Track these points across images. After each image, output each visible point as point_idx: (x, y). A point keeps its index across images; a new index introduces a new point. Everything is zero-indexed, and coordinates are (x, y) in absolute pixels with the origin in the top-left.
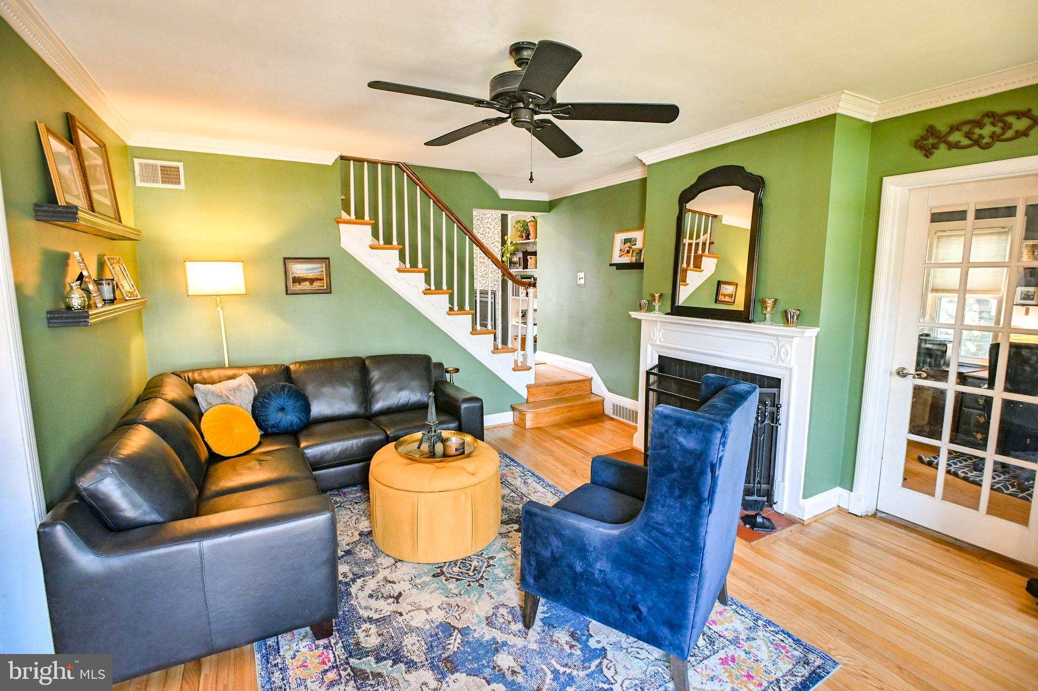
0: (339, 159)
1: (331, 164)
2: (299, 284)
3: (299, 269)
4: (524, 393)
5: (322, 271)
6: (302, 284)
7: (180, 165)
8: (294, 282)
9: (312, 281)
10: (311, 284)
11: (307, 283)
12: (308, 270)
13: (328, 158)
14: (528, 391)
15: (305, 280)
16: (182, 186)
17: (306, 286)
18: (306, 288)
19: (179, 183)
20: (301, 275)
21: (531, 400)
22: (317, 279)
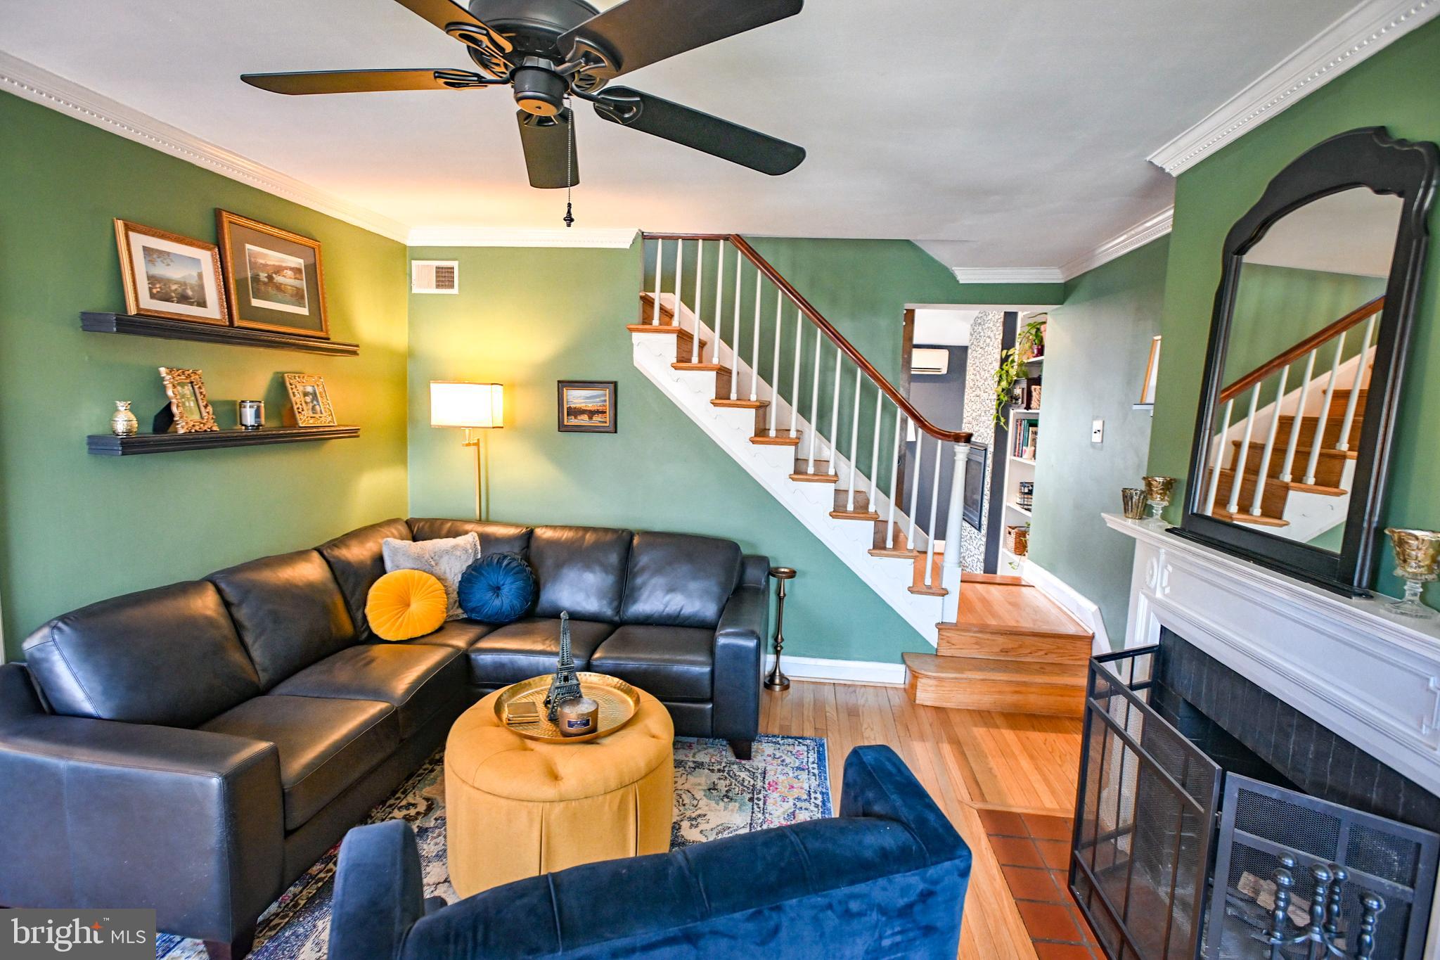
0: (640, 239)
1: (627, 246)
2: (576, 418)
3: (577, 398)
4: (932, 637)
5: (605, 401)
6: (579, 417)
7: (455, 264)
8: (568, 415)
9: (591, 414)
10: (591, 418)
11: (585, 417)
12: (588, 398)
13: (622, 239)
14: (939, 634)
15: (582, 412)
16: (455, 291)
17: (583, 420)
18: (583, 423)
19: (452, 286)
20: (578, 406)
21: (943, 652)
22: (598, 412)
